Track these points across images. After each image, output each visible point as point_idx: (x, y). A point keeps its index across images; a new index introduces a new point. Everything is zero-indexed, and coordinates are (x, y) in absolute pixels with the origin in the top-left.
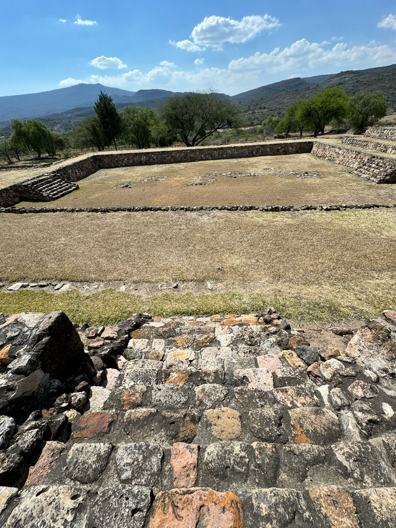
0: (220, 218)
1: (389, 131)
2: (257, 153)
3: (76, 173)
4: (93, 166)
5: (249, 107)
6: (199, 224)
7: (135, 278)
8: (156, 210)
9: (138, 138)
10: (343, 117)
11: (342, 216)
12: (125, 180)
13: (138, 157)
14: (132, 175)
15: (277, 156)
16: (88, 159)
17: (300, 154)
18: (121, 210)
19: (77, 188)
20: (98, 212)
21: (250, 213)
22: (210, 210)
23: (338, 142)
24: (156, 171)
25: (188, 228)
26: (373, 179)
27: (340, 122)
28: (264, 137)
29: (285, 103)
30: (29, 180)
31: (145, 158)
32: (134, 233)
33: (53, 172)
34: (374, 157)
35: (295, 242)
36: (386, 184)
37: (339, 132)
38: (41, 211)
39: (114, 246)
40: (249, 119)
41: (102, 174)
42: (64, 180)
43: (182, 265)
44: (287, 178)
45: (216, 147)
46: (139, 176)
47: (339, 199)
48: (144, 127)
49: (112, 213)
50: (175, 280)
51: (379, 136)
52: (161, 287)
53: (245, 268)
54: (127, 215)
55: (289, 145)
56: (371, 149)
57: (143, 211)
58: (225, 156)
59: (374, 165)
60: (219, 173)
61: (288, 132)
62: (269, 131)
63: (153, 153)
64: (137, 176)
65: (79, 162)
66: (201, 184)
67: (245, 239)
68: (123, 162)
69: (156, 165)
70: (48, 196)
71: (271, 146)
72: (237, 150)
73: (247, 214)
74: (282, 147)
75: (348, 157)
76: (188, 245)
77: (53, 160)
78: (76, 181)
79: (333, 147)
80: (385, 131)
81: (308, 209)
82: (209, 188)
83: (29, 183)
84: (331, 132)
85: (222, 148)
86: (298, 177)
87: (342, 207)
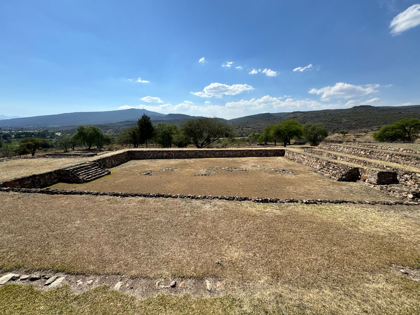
0: (220, 207)
1: (334, 146)
2: (246, 155)
3: (112, 162)
4: (126, 157)
5: (239, 126)
6: (202, 211)
7: (134, 272)
8: (167, 197)
9: (163, 141)
10: (301, 135)
11: (320, 209)
12: (148, 169)
13: (161, 153)
14: (154, 166)
15: (261, 158)
16: (124, 153)
17: (277, 157)
18: (138, 195)
19: (109, 173)
20: (118, 196)
21: (245, 203)
22: (211, 199)
23: (302, 151)
24: (173, 163)
25: (192, 216)
26: (333, 177)
27: (300, 138)
28: (251, 144)
29: (262, 126)
30: (72, 166)
31: (166, 154)
32: (144, 219)
33: (94, 161)
34: (329, 162)
35: (286, 234)
36: (344, 182)
37: (300, 144)
38: (71, 193)
39: (122, 232)
40: (240, 133)
41: (132, 164)
42: (100, 167)
43: (183, 257)
44: (270, 173)
45: (217, 149)
46: (159, 167)
47: (313, 192)
48: (168, 135)
49: (130, 198)
50: (174, 276)
51: (328, 149)
52: (158, 285)
53: (243, 263)
54: (142, 200)
55: (269, 151)
56: (326, 157)
57: (156, 197)
58: (224, 155)
59: (331, 168)
60: (220, 167)
61: (266, 142)
62: (254, 141)
63: (172, 151)
64: (158, 167)
65: (117, 155)
66: (206, 175)
67: (242, 230)
68: (149, 156)
69: (173, 159)
70: (83, 179)
71: (256, 151)
72: (232, 152)
73: (242, 204)
74: (263, 152)
75: (311, 161)
76: (191, 234)
77: (99, 151)
78: (110, 168)
79: (299, 154)
80: (332, 146)
81: (291, 201)
82: (212, 179)
83: (71, 169)
84: (295, 144)
85: (222, 150)
86: (278, 173)
87: (318, 201)
